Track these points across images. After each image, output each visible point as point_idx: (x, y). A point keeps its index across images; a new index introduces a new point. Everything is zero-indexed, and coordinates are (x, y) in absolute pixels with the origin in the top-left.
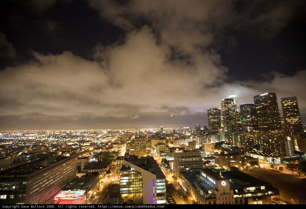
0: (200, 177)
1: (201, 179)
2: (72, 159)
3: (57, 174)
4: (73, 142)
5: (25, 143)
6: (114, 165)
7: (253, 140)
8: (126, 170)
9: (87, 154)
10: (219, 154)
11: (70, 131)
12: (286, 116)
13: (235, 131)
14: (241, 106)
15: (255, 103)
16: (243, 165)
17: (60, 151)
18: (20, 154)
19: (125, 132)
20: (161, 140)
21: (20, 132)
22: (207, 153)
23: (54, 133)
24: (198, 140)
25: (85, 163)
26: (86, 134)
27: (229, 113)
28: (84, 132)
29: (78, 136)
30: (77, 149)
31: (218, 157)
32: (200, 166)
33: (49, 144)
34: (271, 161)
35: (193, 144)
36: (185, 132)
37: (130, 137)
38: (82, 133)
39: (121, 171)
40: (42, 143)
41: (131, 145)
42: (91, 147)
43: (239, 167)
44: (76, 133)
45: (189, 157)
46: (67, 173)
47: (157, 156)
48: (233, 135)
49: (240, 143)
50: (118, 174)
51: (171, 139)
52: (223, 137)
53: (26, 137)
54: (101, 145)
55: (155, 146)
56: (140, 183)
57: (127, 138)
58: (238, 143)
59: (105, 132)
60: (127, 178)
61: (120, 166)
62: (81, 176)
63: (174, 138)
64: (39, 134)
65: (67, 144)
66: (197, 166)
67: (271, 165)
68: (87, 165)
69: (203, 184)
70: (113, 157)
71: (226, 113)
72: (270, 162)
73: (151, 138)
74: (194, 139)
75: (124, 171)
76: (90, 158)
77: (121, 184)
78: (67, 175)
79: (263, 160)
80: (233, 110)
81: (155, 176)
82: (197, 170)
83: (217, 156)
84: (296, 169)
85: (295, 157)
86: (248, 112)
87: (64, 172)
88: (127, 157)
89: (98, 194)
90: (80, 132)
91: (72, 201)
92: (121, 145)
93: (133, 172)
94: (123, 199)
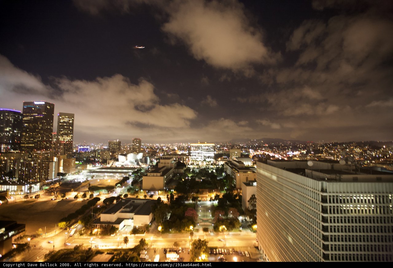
7: (5, 164)
12: (60, 134)
15: (24, 112)
34: (26, 189)
67: (25, 195)
72: (24, 192)
79: (15, 191)
84: (54, 193)
85: (57, 179)
86: (8, 123)
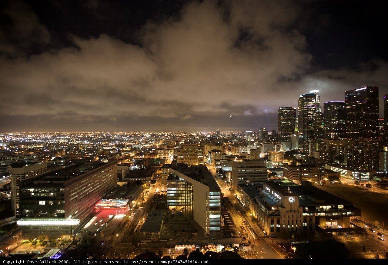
0: (263, 191)
1: (264, 193)
2: (111, 166)
3: (96, 182)
4: (111, 146)
5: (57, 147)
6: (159, 174)
7: (336, 149)
8: (174, 180)
9: (128, 161)
10: (289, 165)
11: (106, 133)
13: (313, 137)
14: (326, 105)
15: (346, 101)
16: (319, 180)
17: (96, 156)
18: (53, 158)
19: (172, 136)
20: (216, 146)
21: (50, 134)
22: (274, 164)
23: (88, 135)
24: (263, 147)
25: (126, 171)
26: (125, 137)
27: (308, 114)
28: (123, 135)
29: (117, 140)
30: (116, 154)
31: (288, 169)
32: (263, 179)
33: (83, 148)
34: (356, 176)
35: (257, 152)
36: (248, 137)
37: (178, 141)
38: (120, 135)
39: (168, 181)
40: (75, 147)
41: (180, 151)
42: (132, 152)
43: (313, 181)
44: (114, 135)
45: (251, 167)
46: (106, 181)
47: (211, 166)
48: (310, 142)
49: (319, 153)
50: (165, 184)
51: (229, 145)
52: (296, 144)
53: (57, 139)
54: (143, 151)
55: (209, 154)
56: (190, 195)
57: (174, 143)
58: (316, 152)
60: (175, 189)
61: (167, 176)
62: (123, 184)
63: (233, 144)
64: (72, 136)
65: (105, 149)
66: (260, 179)
67: (355, 181)
68: (128, 172)
69: (265, 199)
70: (158, 164)
71: (304, 114)
72: (355, 178)
73: (204, 143)
74: (258, 146)
75: (172, 181)
76: (131, 165)
77: (168, 195)
78: (106, 183)
79: (345, 175)
80: (314, 111)
81: (208, 188)
82: (260, 183)
83: (286, 168)
86: (334, 114)
87: (104, 179)
88: (175, 165)
89: (143, 205)
90: (118, 135)
91: (114, 210)
92: (168, 151)
93: (182, 182)
94: (171, 211)
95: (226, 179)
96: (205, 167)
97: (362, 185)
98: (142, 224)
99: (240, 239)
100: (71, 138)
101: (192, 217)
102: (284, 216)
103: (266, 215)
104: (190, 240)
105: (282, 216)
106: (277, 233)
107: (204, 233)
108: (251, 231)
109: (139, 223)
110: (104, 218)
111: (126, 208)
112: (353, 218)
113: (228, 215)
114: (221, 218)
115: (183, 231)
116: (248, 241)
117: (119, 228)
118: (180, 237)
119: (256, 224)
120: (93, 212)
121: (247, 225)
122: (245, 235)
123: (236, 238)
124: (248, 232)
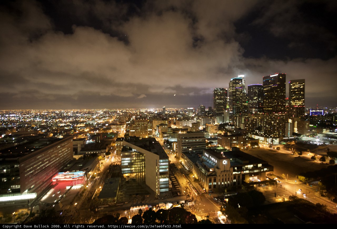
0: (203, 157)
1: (203, 158)
2: (68, 141)
3: (52, 156)
4: (65, 123)
5: (7, 125)
6: (113, 146)
8: (127, 151)
9: (83, 136)
10: (222, 135)
11: (59, 111)
12: (292, 99)
13: (240, 112)
14: (250, 88)
15: (264, 85)
16: (244, 146)
17: (50, 132)
18: (3, 136)
19: (123, 113)
20: (163, 120)
22: (210, 134)
23: (40, 113)
24: (202, 121)
25: (81, 145)
26: (79, 114)
27: (236, 94)
28: (77, 112)
29: (69, 117)
30: (70, 130)
32: (203, 147)
33: (36, 125)
34: (270, 141)
35: (197, 125)
36: (189, 113)
37: (129, 117)
38: (74, 113)
39: (122, 152)
40: (28, 124)
41: (131, 126)
42: (86, 128)
43: (240, 147)
44: (68, 112)
45: (193, 138)
46: (63, 155)
47: (159, 137)
48: (237, 117)
49: (244, 125)
50: (119, 155)
51: (174, 120)
52: (227, 118)
53: (6, 117)
54: (97, 126)
55: (157, 127)
56: (142, 163)
57: (126, 119)
58: (242, 124)
59: (101, 112)
60: (129, 159)
61: (121, 148)
62: (79, 157)
63: (177, 119)
64: (23, 114)
65: (59, 125)
66: (200, 147)
67: (269, 145)
68: (83, 146)
69: (205, 163)
70: (111, 138)
71: (233, 94)
72: (269, 143)
73: (153, 118)
74: (198, 121)
75: (126, 152)
76: (86, 139)
77: (122, 165)
78: (63, 157)
79: (263, 141)
80: (241, 91)
81: (158, 156)
82: (200, 150)
83: (220, 137)
84: (291, 149)
85: (292, 138)
86: (255, 94)
87: (60, 154)
88: (128, 138)
89: (99, 175)
90: (72, 112)
91: (72, 181)
92: (120, 126)
93: (135, 153)
94: (125, 178)
95: (172, 148)
96: (154, 139)
97: (274, 148)
98: (99, 192)
99: (185, 197)
100: (21, 116)
101: (144, 182)
102: (219, 175)
103: (206, 176)
104: (143, 201)
105: (218, 176)
106: (213, 189)
107: (155, 195)
108: (194, 190)
109: (96, 191)
110: (62, 189)
111: (83, 179)
112: (268, 173)
113: (174, 178)
114: (169, 181)
115: (137, 194)
116: (191, 198)
117: (77, 197)
118: (135, 200)
119: (197, 184)
120: (50, 185)
121: (190, 185)
122: (189, 193)
123: (182, 196)
124: (191, 191)
